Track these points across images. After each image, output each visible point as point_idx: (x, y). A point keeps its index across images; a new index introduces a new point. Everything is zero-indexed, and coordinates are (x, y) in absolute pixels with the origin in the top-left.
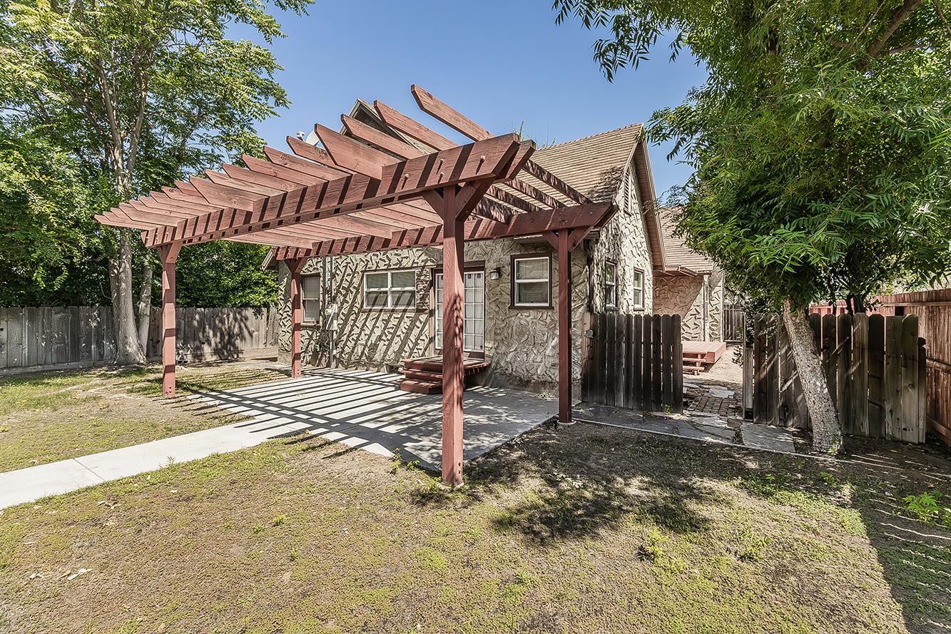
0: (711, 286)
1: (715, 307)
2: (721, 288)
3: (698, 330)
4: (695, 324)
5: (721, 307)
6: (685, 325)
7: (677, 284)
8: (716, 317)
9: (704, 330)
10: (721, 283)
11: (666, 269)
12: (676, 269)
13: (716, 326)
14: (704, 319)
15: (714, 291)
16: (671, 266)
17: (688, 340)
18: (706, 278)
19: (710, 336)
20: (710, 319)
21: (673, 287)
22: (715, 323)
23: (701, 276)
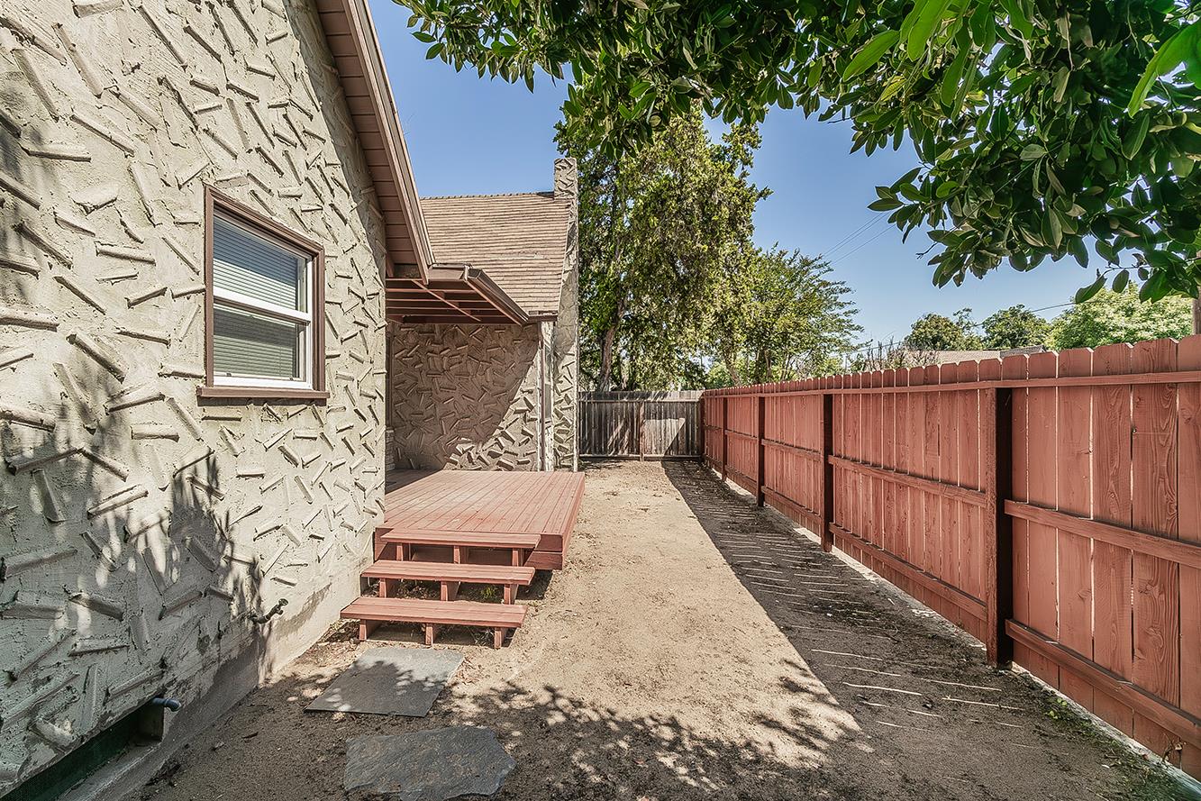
0: (556, 355)
1: (563, 394)
2: (574, 359)
3: (528, 448)
4: (524, 433)
5: (573, 396)
6: (504, 435)
7: (488, 342)
8: (566, 414)
9: (542, 444)
10: (574, 350)
11: (429, 275)
12: (455, 276)
13: (566, 432)
14: (542, 421)
15: (563, 364)
16: (444, 267)
17: (509, 468)
18: (546, 328)
19: (556, 454)
20: (555, 420)
21: (478, 348)
22: (563, 427)
23: (535, 322)
